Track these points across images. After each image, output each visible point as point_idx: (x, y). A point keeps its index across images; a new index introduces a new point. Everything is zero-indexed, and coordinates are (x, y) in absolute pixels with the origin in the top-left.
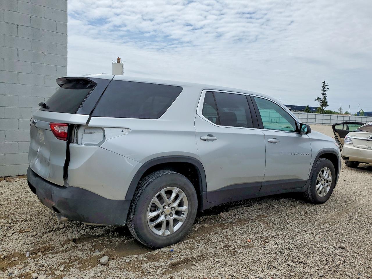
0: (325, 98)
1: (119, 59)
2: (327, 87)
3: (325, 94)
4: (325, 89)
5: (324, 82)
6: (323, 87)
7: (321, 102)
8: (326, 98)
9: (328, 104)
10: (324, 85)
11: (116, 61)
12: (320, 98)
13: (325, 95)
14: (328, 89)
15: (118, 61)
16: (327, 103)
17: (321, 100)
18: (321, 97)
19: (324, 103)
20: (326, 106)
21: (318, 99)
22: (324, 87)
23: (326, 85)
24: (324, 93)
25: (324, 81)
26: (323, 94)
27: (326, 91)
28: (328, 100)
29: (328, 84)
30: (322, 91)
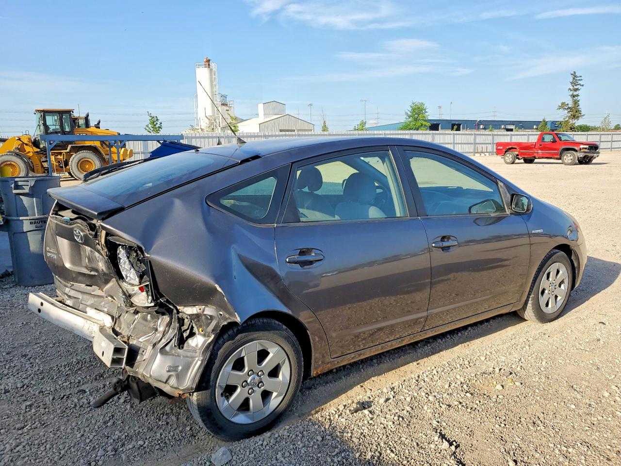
0: (576, 103)
2: (580, 82)
3: (578, 95)
4: (575, 87)
5: (574, 75)
6: (571, 83)
7: (569, 110)
8: (579, 102)
9: (583, 113)
10: (574, 79)
12: (568, 104)
13: (576, 98)
14: (583, 85)
15: (206, 65)
16: (580, 112)
17: (569, 108)
18: (570, 102)
19: (575, 112)
20: (578, 117)
21: (563, 106)
22: (574, 83)
23: (577, 79)
24: (575, 93)
25: (575, 73)
26: (573, 96)
29: (581, 77)
30: (570, 90)
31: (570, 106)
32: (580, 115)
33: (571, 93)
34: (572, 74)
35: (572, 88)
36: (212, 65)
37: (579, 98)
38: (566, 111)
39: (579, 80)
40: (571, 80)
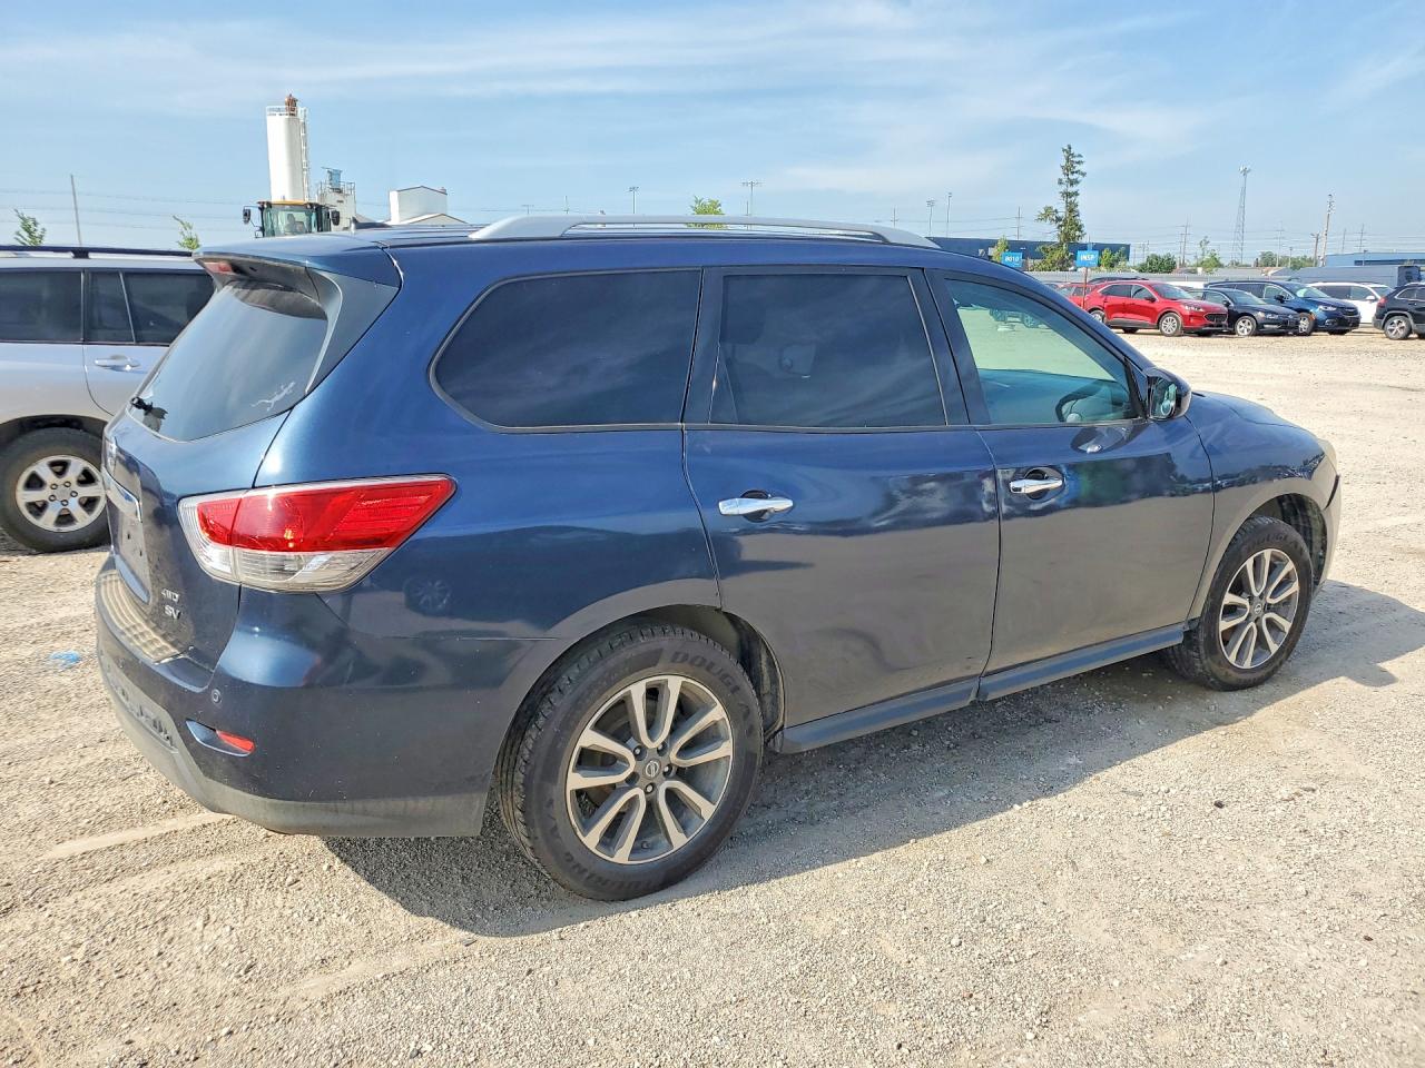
0: (1072, 209)
1: (292, 103)
2: (1078, 167)
3: (1076, 194)
4: (1071, 177)
5: (1068, 152)
6: (1065, 168)
7: (1061, 223)
8: (1078, 208)
10: (1068, 159)
12: (1056, 211)
13: (1073, 198)
14: (1084, 174)
16: (1080, 227)
17: (1058, 219)
18: (1060, 207)
19: (1070, 224)
21: (1046, 210)
22: (1069, 168)
23: (1076, 159)
24: (1071, 190)
25: (1069, 147)
26: (1068, 195)
27: (1077, 182)
28: (1083, 219)
29: (1080, 156)
30: (1060, 182)
31: (1060, 215)
32: (1077, 233)
33: (1063, 188)
34: (1064, 150)
35: (1064, 179)
36: (300, 110)
37: (1078, 200)
38: (1054, 227)
39: (1078, 163)
40: (1064, 163)
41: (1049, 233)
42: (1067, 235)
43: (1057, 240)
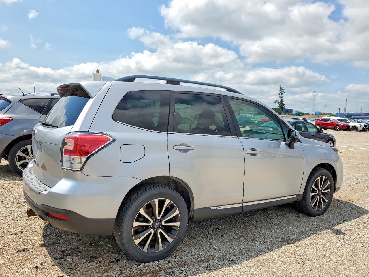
0: (282, 100)
1: (98, 71)
2: (283, 91)
3: (283, 97)
4: (282, 93)
5: (281, 87)
7: (280, 104)
11: (96, 73)
12: (278, 101)
14: (284, 92)
15: (97, 73)
16: (284, 105)
17: (279, 103)
19: (282, 104)
21: (276, 100)
22: (281, 91)
23: (282, 89)
24: (282, 96)
28: (285, 102)
29: (283, 88)
30: (279, 94)
31: (279, 102)
32: (283, 106)
33: (280, 95)
35: (280, 93)
36: (100, 73)
37: (283, 98)
40: (280, 90)
41: (277, 106)
42: (281, 107)
43: (279, 108)
